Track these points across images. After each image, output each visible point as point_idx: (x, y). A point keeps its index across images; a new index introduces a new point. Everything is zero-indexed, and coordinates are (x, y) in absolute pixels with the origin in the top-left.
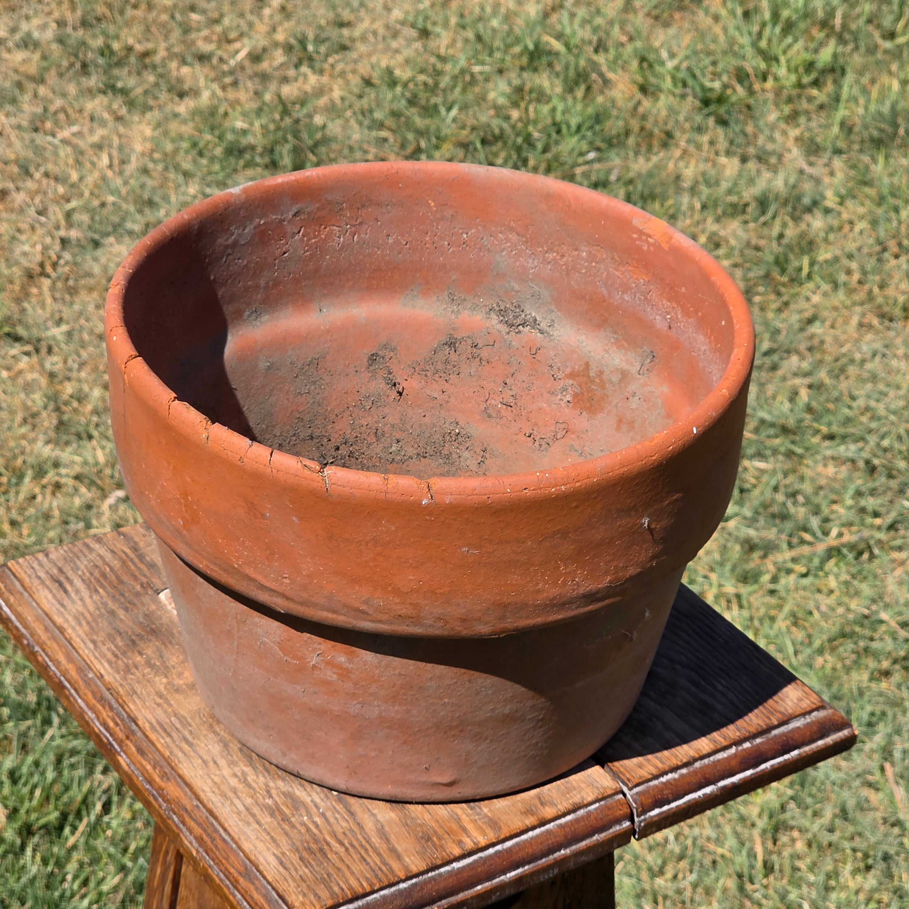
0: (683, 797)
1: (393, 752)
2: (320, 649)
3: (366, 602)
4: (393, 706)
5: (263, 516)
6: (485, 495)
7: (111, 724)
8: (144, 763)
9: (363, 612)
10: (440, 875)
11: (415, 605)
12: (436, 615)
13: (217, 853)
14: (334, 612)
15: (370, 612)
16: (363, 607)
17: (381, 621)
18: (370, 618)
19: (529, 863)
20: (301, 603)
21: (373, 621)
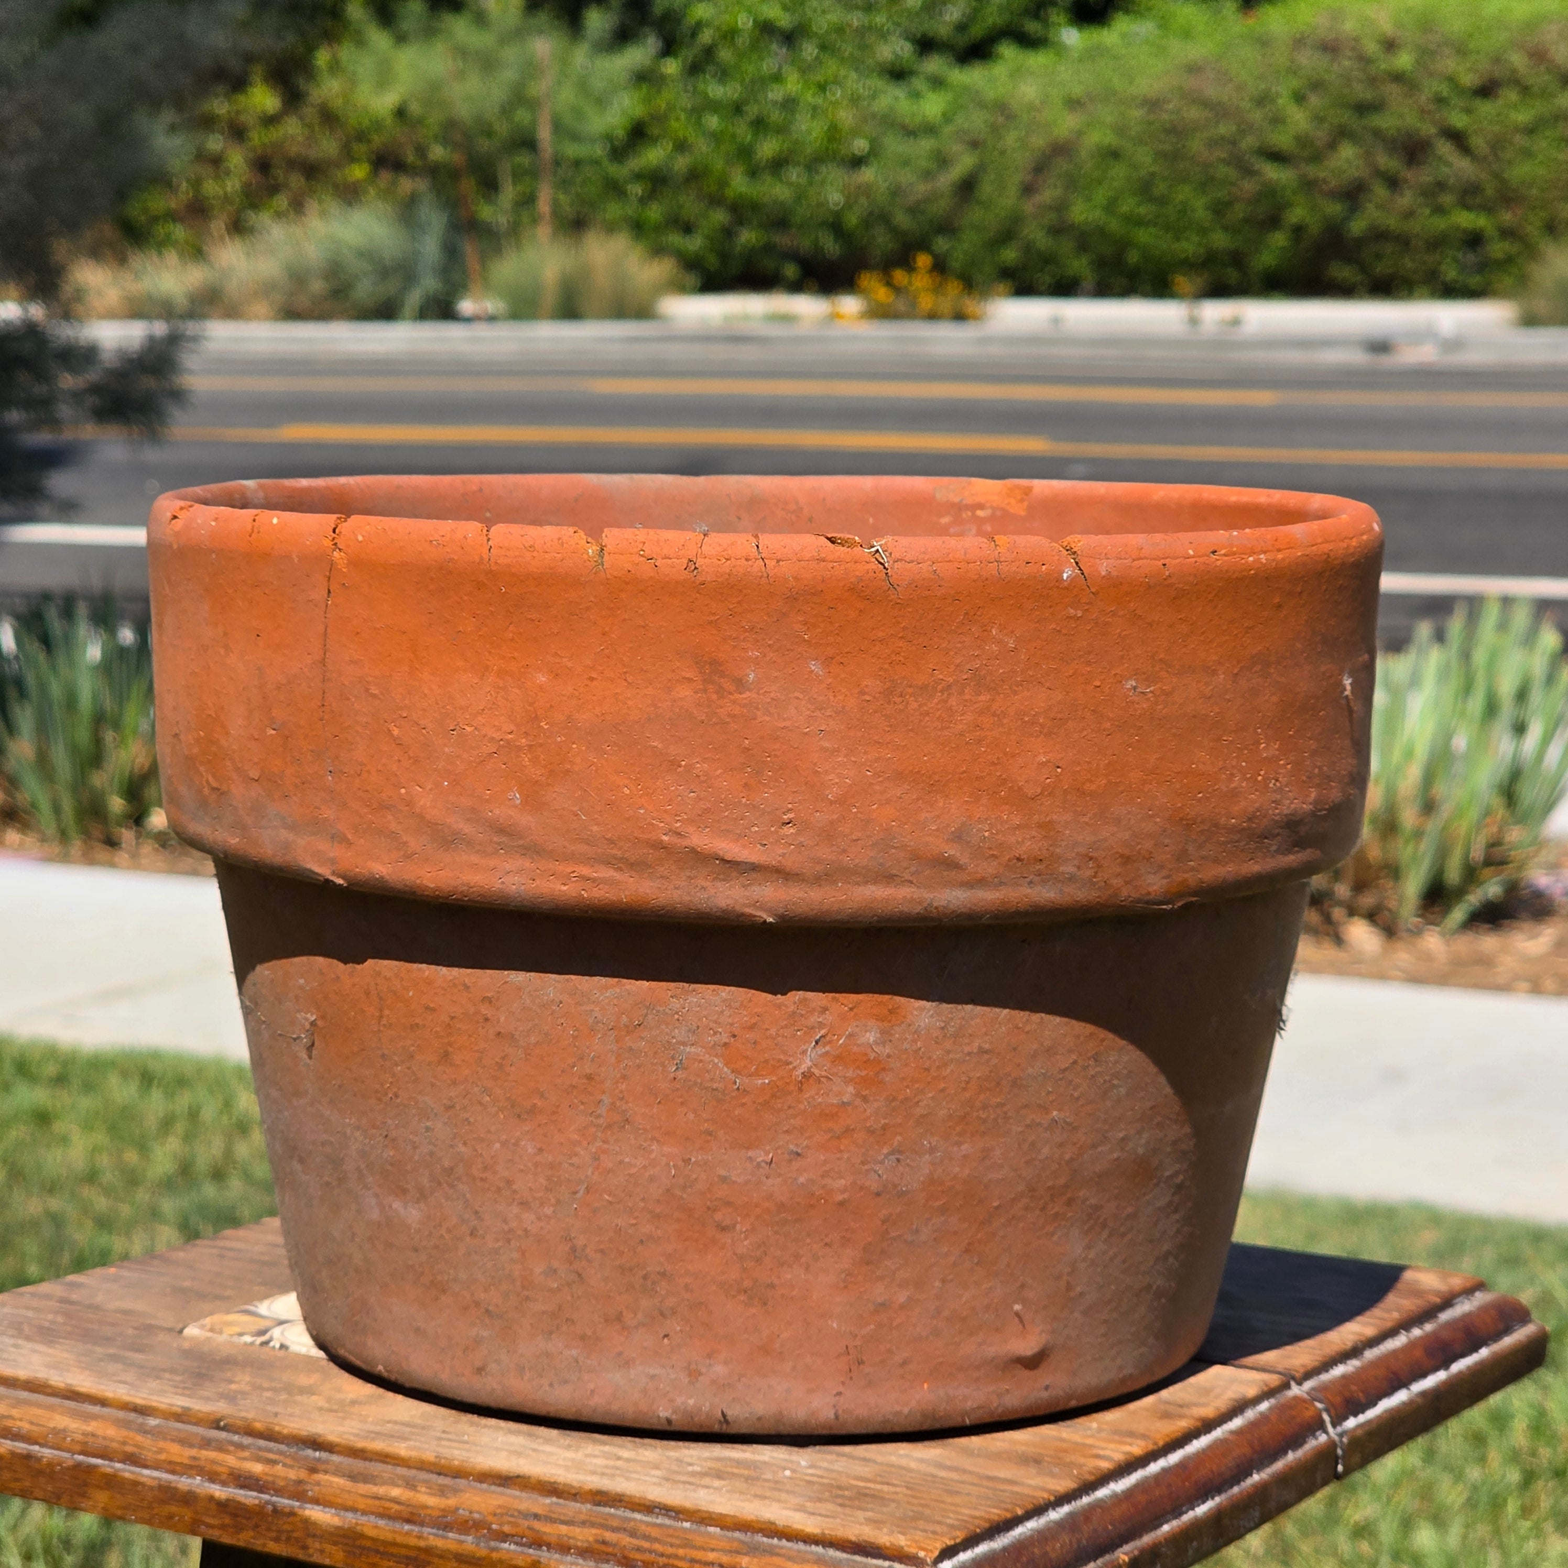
0: (1373, 1403)
1: (944, 1281)
2: (821, 1025)
3: (958, 837)
4: (959, 1144)
5: (740, 684)
6: (1159, 559)
7: (257, 1468)
8: (381, 1490)
9: (951, 864)
10: (1099, 1504)
11: (1047, 827)
12: (1082, 850)
13: (657, 1546)
14: (889, 878)
15: (964, 860)
16: (951, 851)
17: (981, 882)
18: (966, 877)
19: (1219, 1490)
20: (818, 880)
21: (969, 885)
